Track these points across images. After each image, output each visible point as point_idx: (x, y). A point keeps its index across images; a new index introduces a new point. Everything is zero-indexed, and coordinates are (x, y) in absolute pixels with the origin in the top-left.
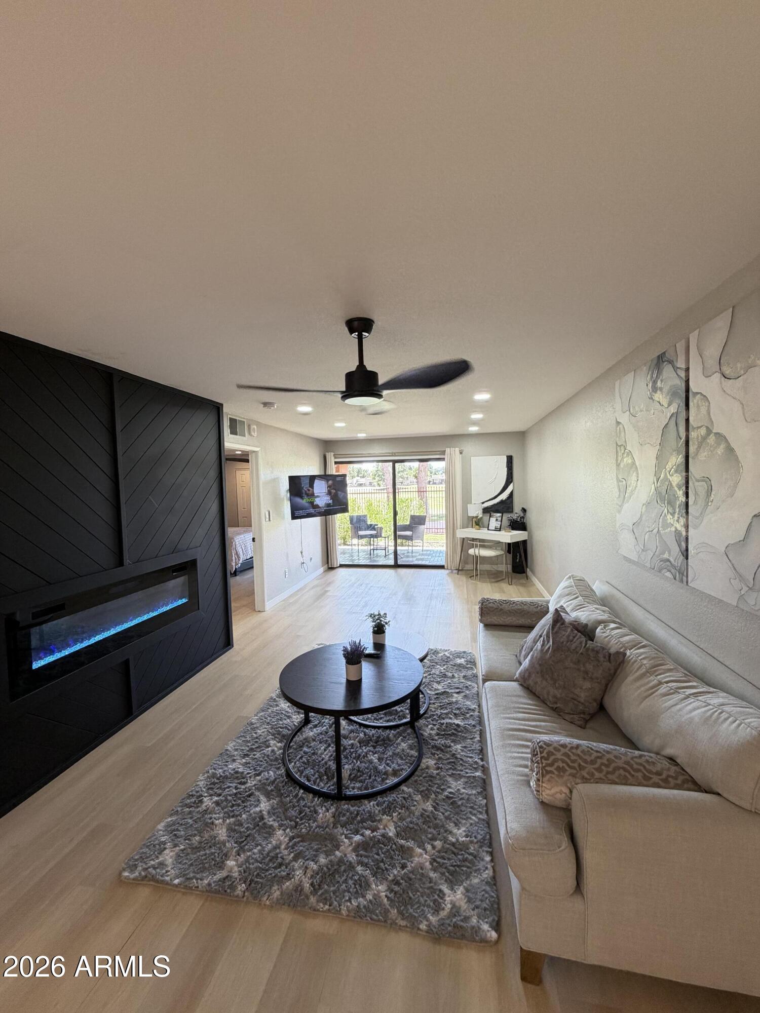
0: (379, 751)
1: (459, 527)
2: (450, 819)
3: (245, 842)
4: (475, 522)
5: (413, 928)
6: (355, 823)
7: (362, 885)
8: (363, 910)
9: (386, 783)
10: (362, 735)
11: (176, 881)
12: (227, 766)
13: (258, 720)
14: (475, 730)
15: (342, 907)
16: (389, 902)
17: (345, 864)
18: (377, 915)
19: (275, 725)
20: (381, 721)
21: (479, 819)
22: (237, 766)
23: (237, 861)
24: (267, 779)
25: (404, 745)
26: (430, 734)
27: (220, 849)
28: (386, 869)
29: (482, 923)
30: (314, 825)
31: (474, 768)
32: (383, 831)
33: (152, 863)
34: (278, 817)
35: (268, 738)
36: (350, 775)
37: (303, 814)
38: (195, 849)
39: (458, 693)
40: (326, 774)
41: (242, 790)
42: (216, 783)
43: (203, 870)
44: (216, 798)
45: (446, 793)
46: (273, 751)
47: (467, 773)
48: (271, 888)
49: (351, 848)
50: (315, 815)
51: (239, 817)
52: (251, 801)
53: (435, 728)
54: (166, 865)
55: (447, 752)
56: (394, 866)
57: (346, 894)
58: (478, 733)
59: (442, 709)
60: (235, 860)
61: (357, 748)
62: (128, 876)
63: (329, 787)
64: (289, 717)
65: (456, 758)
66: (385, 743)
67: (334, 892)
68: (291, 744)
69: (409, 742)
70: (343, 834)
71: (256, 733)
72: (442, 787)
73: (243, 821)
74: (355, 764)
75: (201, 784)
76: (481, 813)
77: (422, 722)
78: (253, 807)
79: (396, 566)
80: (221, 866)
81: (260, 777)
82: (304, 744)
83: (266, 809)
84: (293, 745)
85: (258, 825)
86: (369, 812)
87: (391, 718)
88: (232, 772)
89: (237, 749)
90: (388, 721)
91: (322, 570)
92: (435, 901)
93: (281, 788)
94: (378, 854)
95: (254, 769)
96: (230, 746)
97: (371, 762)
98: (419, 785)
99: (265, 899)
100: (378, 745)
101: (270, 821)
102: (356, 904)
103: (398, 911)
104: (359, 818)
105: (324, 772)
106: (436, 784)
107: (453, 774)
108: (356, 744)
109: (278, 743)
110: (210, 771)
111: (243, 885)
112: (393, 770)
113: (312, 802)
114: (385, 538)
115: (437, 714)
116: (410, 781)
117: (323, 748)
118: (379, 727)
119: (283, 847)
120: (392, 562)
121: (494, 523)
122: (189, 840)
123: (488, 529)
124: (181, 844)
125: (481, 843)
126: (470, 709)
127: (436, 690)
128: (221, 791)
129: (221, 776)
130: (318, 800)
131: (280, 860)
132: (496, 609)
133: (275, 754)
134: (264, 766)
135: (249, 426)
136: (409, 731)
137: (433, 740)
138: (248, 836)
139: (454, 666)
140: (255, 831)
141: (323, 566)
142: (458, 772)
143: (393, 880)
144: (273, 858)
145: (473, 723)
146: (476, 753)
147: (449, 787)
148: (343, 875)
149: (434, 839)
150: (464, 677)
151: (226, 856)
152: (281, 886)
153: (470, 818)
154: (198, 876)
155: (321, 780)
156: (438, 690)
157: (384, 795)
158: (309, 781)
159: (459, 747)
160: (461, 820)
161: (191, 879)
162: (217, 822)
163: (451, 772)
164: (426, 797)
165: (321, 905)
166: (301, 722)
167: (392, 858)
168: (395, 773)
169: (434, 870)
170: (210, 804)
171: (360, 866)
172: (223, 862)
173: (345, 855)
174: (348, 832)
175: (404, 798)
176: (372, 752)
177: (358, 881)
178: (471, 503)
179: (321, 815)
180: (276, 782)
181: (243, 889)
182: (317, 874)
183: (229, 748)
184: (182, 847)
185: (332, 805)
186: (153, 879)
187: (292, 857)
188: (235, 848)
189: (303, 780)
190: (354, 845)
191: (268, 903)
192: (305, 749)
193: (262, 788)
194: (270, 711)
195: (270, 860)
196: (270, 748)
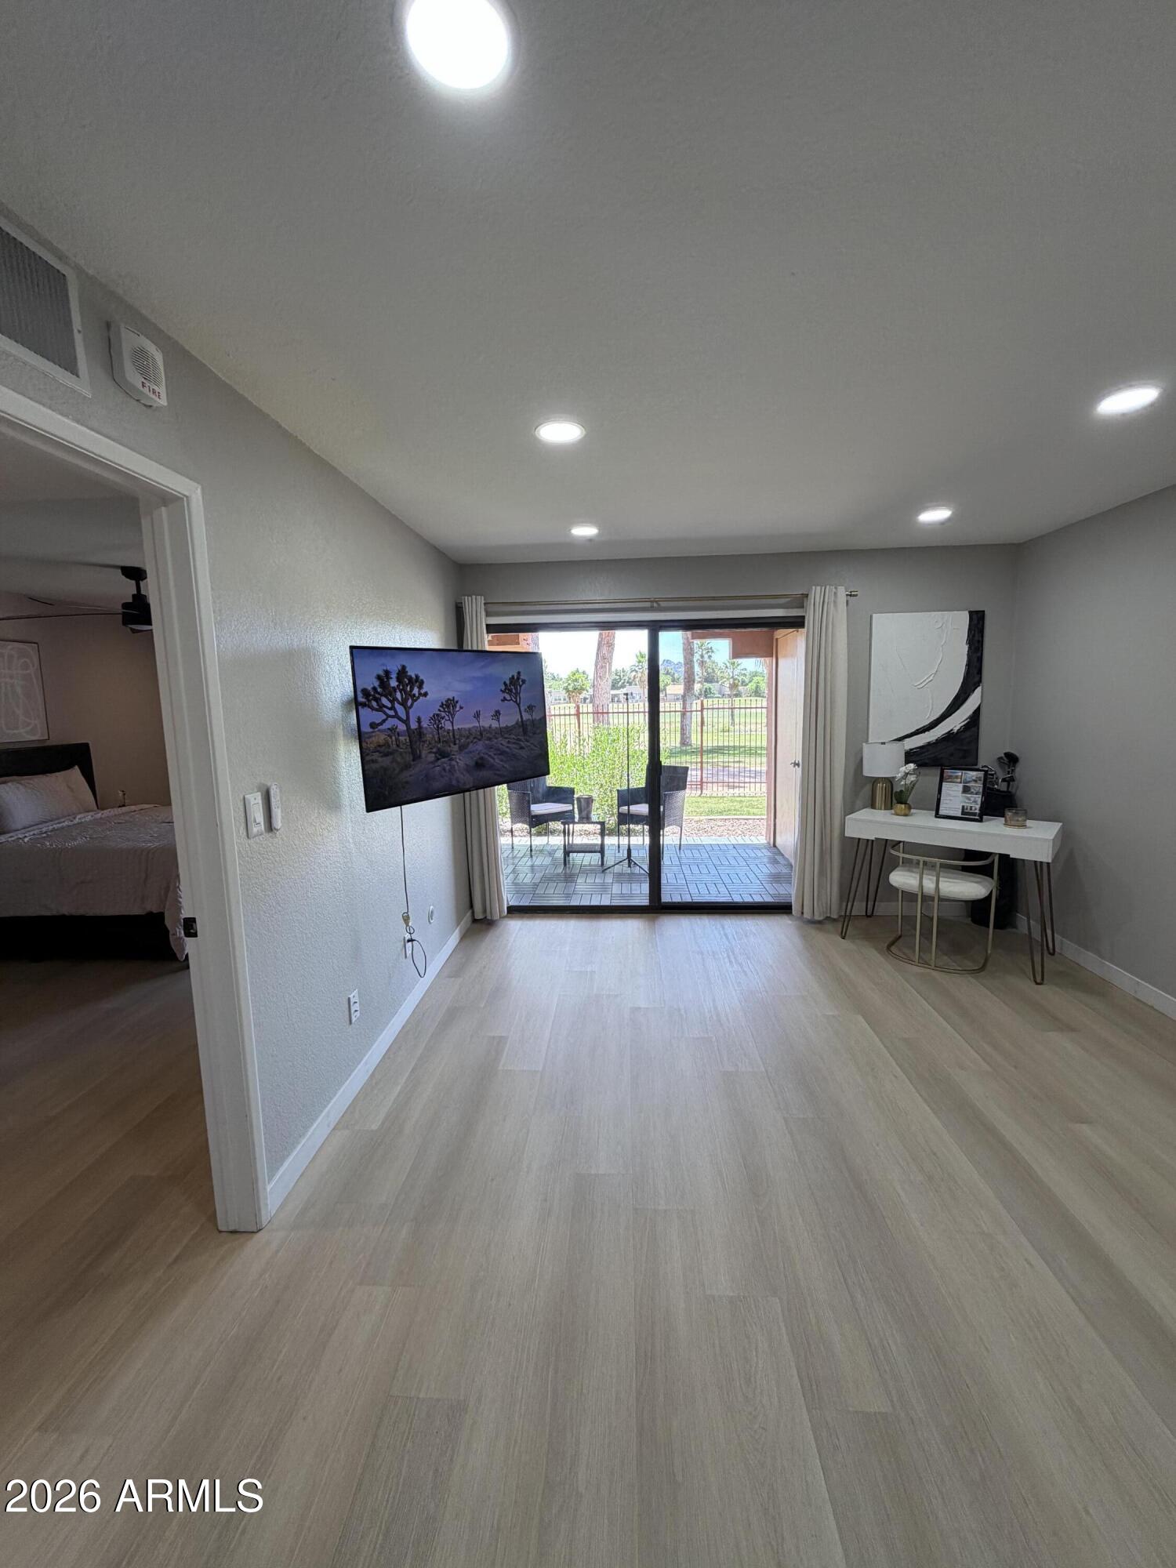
1: (842, 806)
4: (897, 795)
79: (657, 907)
123: (937, 815)
135: (108, 327)
141: (458, 924)
178: (867, 741)
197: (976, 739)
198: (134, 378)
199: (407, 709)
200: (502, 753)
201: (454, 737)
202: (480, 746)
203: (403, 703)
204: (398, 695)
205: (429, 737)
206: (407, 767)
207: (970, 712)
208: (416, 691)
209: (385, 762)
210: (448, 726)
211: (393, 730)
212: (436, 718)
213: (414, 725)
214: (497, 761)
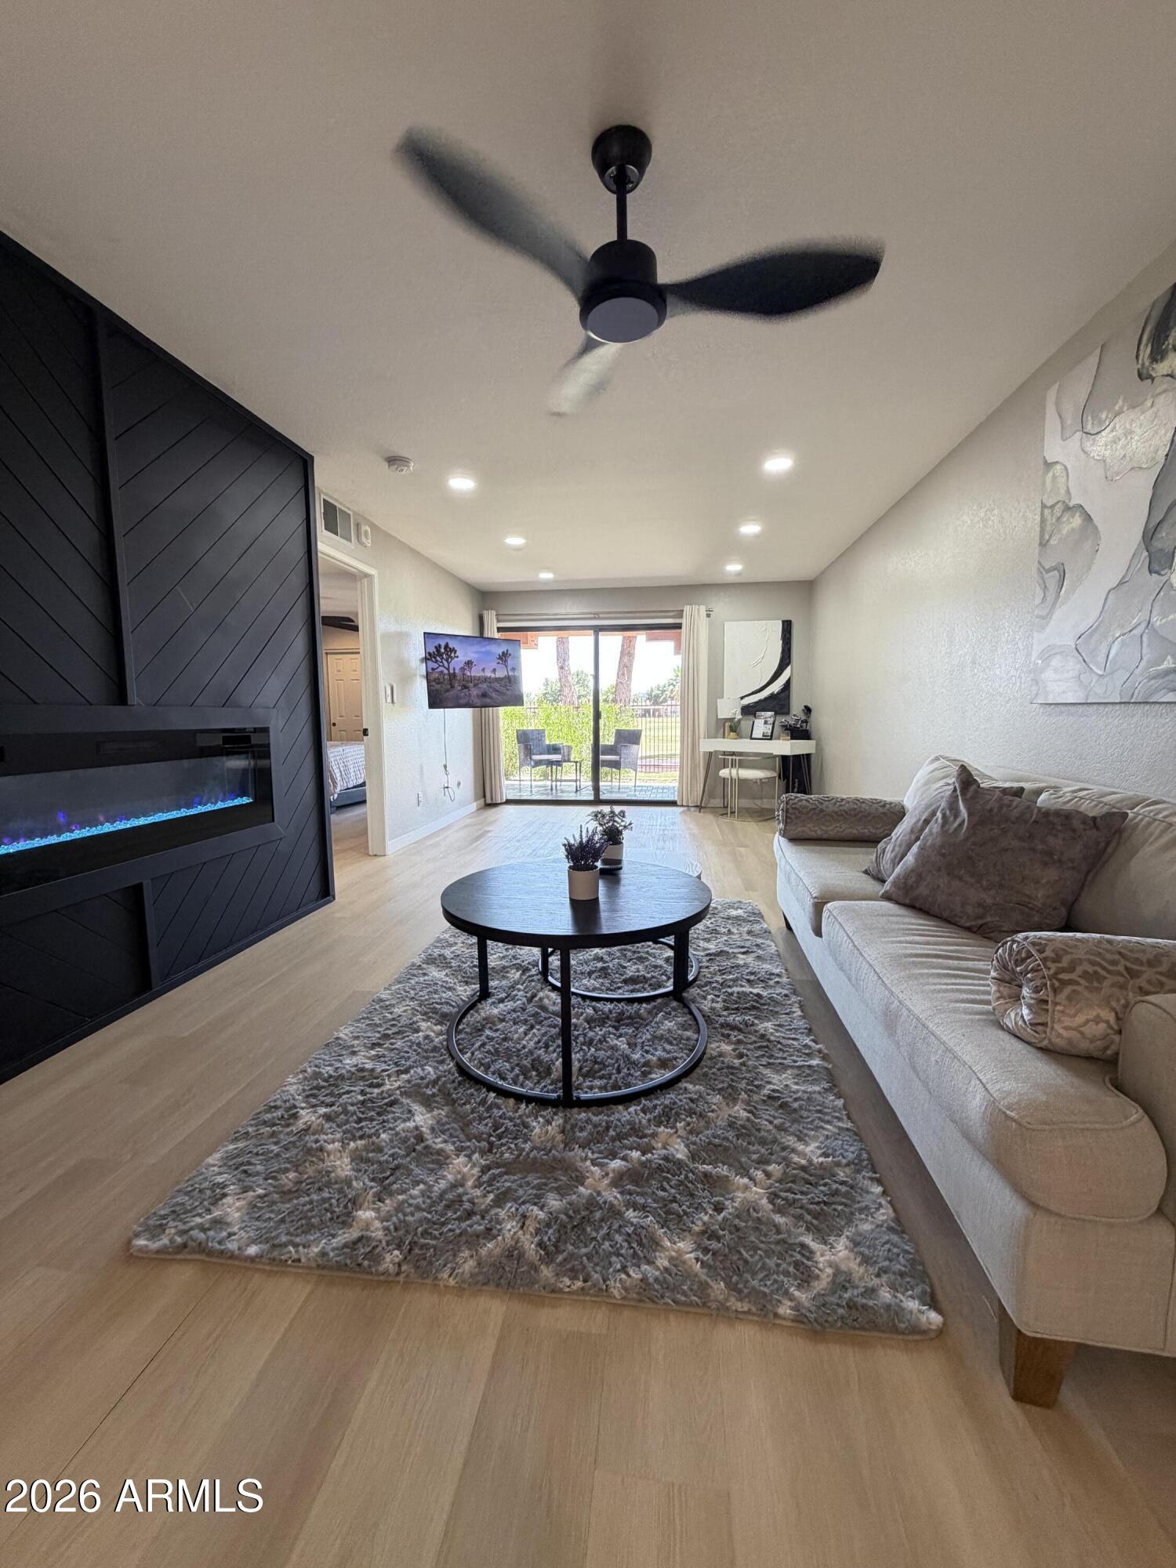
0: (626, 1034)
1: (702, 736)
2: (785, 1130)
3: (392, 1179)
4: (731, 727)
5: (764, 1313)
6: (609, 1142)
7: (643, 1245)
8: (656, 1286)
9: (652, 1079)
10: (590, 1011)
11: (252, 1250)
12: (341, 1061)
13: (392, 994)
14: (789, 1002)
15: (611, 1283)
16: (705, 1270)
17: (601, 1208)
18: (684, 1293)
19: (426, 1000)
20: (620, 991)
21: (840, 1128)
22: (362, 1059)
23: (378, 1210)
24: (422, 1078)
25: (668, 1024)
26: (713, 1009)
27: (340, 1191)
28: (685, 1213)
29: (902, 1298)
30: (527, 1146)
31: (805, 1054)
32: (664, 1151)
33: (198, 1220)
34: (451, 1136)
35: (415, 1019)
36: (581, 1069)
37: (503, 1129)
38: (286, 1194)
39: (744, 953)
40: (533, 1068)
41: (375, 1095)
42: (323, 1087)
43: (309, 1228)
44: (322, 1110)
45: (766, 1092)
46: (427, 1037)
47: (795, 1061)
48: (455, 1255)
49: (606, 1181)
50: (525, 1130)
51: (374, 1138)
52: (394, 1113)
53: (719, 999)
54: (228, 1224)
55: (750, 1033)
56: (699, 1208)
57: (614, 1259)
58: (797, 1005)
59: (723, 974)
60: (373, 1209)
61: (585, 1029)
62: (146, 1246)
63: (545, 1086)
64: (450, 989)
65: (769, 1041)
66: (637, 1022)
67: (589, 1257)
68: (460, 1027)
69: (679, 1019)
70: (586, 1158)
71: (391, 1013)
72: (756, 1083)
73: (384, 1144)
74: (585, 1054)
75: (292, 1089)
76: (839, 1119)
77: (694, 991)
78: (399, 1122)
79: (597, 802)
80: (345, 1220)
81: (409, 1075)
82: (484, 1026)
83: (426, 1123)
84: (464, 1028)
85: (414, 1150)
86: (629, 1122)
87: (637, 987)
88: (353, 1069)
89: (358, 1037)
90: (632, 991)
91: (474, 806)
92: (797, 1264)
93: (452, 1091)
94: (664, 1190)
95: (396, 1063)
96: (344, 1033)
97: (614, 1048)
98: (713, 1082)
99: (446, 1276)
100: (623, 1025)
101: (438, 1143)
102: (640, 1276)
103: (727, 1285)
104: (612, 1133)
105: (530, 1066)
106: (743, 1079)
107: (769, 1064)
108: (581, 1024)
109: (436, 1025)
110: (309, 1070)
111: (396, 1252)
112: (659, 1059)
113: (516, 1111)
115: (717, 982)
116: (694, 1075)
117: (522, 1030)
118: (619, 1000)
119: (470, 1183)
120: (590, 797)
121: (761, 726)
122: (274, 1178)
123: (751, 738)
124: (258, 1186)
125: (856, 1165)
126: (773, 974)
127: (705, 949)
128: (333, 1099)
129: (331, 1076)
130: (527, 1106)
131: (467, 1206)
133: (432, 1041)
134: (412, 1059)
135: (358, 525)
136: (674, 1004)
137: (720, 1016)
138: (397, 1167)
139: (728, 919)
140: (408, 1159)
141: (476, 800)
142: (779, 1061)
143: (703, 1232)
144: (453, 1202)
145: (786, 992)
146: (802, 1033)
147: (769, 1083)
148: (601, 1227)
149: (763, 1161)
150: (749, 932)
151: (354, 1203)
152: (477, 1251)
153: (824, 1128)
154: (298, 1240)
155: (526, 1078)
156: (709, 949)
157: (653, 1096)
158: (504, 1079)
159: (769, 1025)
160: (805, 1131)
161: (285, 1245)
162: (330, 1147)
163: (764, 1061)
164: (730, 1095)
165: (567, 1281)
166: (473, 996)
167: (692, 1195)
168: (664, 1064)
169: (780, 1211)
170: (313, 1118)
171: (631, 1210)
172: (349, 1214)
173: (599, 1193)
174: (596, 1156)
175: (692, 1100)
176: (614, 1034)
177: (633, 1236)
178: (723, 697)
179: (537, 1130)
180: (440, 1083)
181: (397, 1260)
182: (548, 1226)
183: (341, 1035)
184: (260, 1191)
185: (555, 1114)
186: (201, 1248)
187: (492, 1201)
188: (372, 1188)
189: (491, 1078)
190: (611, 1175)
191: (452, 1282)
192: (488, 1032)
193: (415, 1092)
194: (413, 982)
195: (448, 1207)
196: (421, 1034)
197: (788, 697)
198: (364, 539)
199: (449, 663)
200: (497, 691)
201: (471, 679)
202: (484, 686)
203: (447, 660)
204: (444, 656)
205: (458, 678)
206: (448, 691)
207: (784, 682)
208: (453, 655)
209: (438, 687)
210: (468, 674)
211: (442, 672)
212: (463, 669)
213: (452, 671)
214: (494, 695)
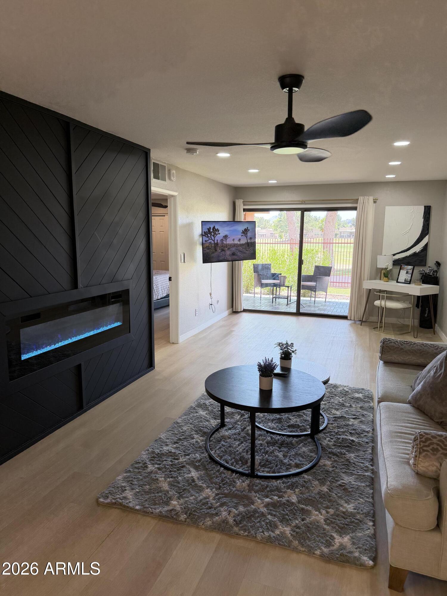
0: (284, 451)
1: (366, 278)
2: (342, 498)
3: (183, 493)
4: (384, 274)
5: (310, 552)
6: (265, 492)
7: (272, 526)
8: (273, 538)
9: (290, 471)
10: (269, 439)
11: (138, 507)
12: (162, 448)
13: (182, 421)
14: (367, 446)
15: (258, 535)
16: (292, 537)
17: (259, 513)
18: (283, 542)
19: (197, 425)
20: (285, 431)
21: (366, 501)
22: (170, 448)
23: (178, 502)
24: (194, 459)
25: (304, 449)
26: (328, 444)
27: (165, 494)
28: (290, 519)
29: (362, 556)
30: (234, 489)
31: (365, 470)
32: (288, 498)
33: (118, 496)
34: (205, 482)
35: (192, 433)
36: (260, 463)
37: (225, 482)
38: (147, 493)
39: (354, 419)
40: (240, 460)
41: (176, 463)
42: (156, 457)
43: (155, 504)
44: (157, 466)
45: (339, 483)
46: (197, 442)
47: (358, 472)
48: (204, 519)
49: (262, 505)
50: (234, 483)
51: (176, 478)
52: (184, 470)
53: (332, 441)
54: (128, 499)
55: (342, 458)
56: (296, 519)
57: (260, 529)
58: (371, 448)
59: (339, 428)
60: (177, 501)
61: (265, 446)
62: (103, 501)
63: (244, 468)
64: (208, 421)
65: (350, 462)
66: (290, 446)
67: (251, 527)
68: (211, 439)
69: (309, 447)
70: (256, 496)
71: (182, 429)
72: (336, 479)
73: (180, 481)
74: (264, 457)
75: (144, 456)
76: (367, 497)
77: (321, 435)
78: (185, 474)
79: (298, 314)
80: (167, 503)
81: (189, 457)
82: (221, 440)
83: (196, 476)
84: (213, 440)
85: (191, 485)
86: (276, 486)
87: (294, 430)
88: (167, 452)
89: (169, 438)
90: (291, 432)
91: (226, 313)
92: (327, 541)
93: (206, 465)
94: (284, 511)
95: (184, 451)
96: (163, 436)
97: (277, 456)
98: (317, 476)
99: (201, 524)
100: (283, 447)
101: (200, 483)
102: (268, 535)
103: (299, 542)
104: (268, 489)
105: (239, 459)
106: (331, 476)
107: (346, 472)
108: (264, 444)
109: (201, 437)
110: (150, 450)
111: (185, 515)
112: (296, 464)
113: (231, 476)
114: (288, 287)
115: (334, 432)
116: (309, 472)
117: (237, 443)
118: (284, 435)
119: (211, 498)
120: (294, 311)
121: (404, 275)
122: (142, 487)
123: (397, 282)
124: (136, 489)
125: (367, 515)
126: (365, 431)
127: (334, 414)
128: (160, 462)
129: (159, 453)
130: (236, 475)
131: (209, 505)
132: (398, 348)
133: (199, 444)
134: (191, 450)
135: (169, 171)
136: (310, 440)
137: (330, 448)
138: (185, 489)
139: (353, 399)
140: (189, 487)
141: (227, 309)
142: (351, 471)
143: (295, 526)
144: (205, 503)
145: (367, 441)
146: (367, 461)
147: (342, 480)
148: (257, 519)
149: (328, 507)
150: (361, 408)
151: (170, 499)
152: (212, 519)
153: (358, 500)
154: (152, 507)
155: (237, 464)
156: (336, 414)
157: (289, 478)
158: (228, 463)
159: (352, 455)
160: (350, 500)
161: (148, 508)
162: (160, 479)
163: (344, 470)
164: (322, 483)
165: (242, 532)
166: (217, 425)
167: (294, 514)
168: (297, 466)
169: (328, 525)
170: (153, 468)
171: (270, 516)
172: (168, 502)
173: (259, 508)
174: (260, 496)
175: (305, 482)
176: (278, 450)
177: (269, 523)
178: (381, 254)
179: (239, 484)
180: (201, 461)
181: (185, 518)
182: (238, 515)
183: (161, 437)
184: (138, 490)
185: (247, 479)
186: (121, 504)
187: (219, 505)
188: (176, 495)
189: (222, 462)
190: (265, 503)
191: (203, 527)
192: (223, 443)
193: (193, 463)
194: (191, 415)
195: (203, 504)
196: (194, 440)
197: (425, 255)
198: (172, 178)
199: (214, 237)
200: (241, 251)
201: (227, 245)
202: (234, 249)
203: (214, 236)
204: (212, 234)
205: (219, 245)
206: (213, 253)
207: (423, 245)
208: (217, 233)
209: (208, 251)
210: (225, 242)
211: (210, 243)
212: (222, 240)
213: (216, 242)
214: (239, 254)
